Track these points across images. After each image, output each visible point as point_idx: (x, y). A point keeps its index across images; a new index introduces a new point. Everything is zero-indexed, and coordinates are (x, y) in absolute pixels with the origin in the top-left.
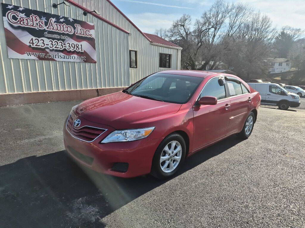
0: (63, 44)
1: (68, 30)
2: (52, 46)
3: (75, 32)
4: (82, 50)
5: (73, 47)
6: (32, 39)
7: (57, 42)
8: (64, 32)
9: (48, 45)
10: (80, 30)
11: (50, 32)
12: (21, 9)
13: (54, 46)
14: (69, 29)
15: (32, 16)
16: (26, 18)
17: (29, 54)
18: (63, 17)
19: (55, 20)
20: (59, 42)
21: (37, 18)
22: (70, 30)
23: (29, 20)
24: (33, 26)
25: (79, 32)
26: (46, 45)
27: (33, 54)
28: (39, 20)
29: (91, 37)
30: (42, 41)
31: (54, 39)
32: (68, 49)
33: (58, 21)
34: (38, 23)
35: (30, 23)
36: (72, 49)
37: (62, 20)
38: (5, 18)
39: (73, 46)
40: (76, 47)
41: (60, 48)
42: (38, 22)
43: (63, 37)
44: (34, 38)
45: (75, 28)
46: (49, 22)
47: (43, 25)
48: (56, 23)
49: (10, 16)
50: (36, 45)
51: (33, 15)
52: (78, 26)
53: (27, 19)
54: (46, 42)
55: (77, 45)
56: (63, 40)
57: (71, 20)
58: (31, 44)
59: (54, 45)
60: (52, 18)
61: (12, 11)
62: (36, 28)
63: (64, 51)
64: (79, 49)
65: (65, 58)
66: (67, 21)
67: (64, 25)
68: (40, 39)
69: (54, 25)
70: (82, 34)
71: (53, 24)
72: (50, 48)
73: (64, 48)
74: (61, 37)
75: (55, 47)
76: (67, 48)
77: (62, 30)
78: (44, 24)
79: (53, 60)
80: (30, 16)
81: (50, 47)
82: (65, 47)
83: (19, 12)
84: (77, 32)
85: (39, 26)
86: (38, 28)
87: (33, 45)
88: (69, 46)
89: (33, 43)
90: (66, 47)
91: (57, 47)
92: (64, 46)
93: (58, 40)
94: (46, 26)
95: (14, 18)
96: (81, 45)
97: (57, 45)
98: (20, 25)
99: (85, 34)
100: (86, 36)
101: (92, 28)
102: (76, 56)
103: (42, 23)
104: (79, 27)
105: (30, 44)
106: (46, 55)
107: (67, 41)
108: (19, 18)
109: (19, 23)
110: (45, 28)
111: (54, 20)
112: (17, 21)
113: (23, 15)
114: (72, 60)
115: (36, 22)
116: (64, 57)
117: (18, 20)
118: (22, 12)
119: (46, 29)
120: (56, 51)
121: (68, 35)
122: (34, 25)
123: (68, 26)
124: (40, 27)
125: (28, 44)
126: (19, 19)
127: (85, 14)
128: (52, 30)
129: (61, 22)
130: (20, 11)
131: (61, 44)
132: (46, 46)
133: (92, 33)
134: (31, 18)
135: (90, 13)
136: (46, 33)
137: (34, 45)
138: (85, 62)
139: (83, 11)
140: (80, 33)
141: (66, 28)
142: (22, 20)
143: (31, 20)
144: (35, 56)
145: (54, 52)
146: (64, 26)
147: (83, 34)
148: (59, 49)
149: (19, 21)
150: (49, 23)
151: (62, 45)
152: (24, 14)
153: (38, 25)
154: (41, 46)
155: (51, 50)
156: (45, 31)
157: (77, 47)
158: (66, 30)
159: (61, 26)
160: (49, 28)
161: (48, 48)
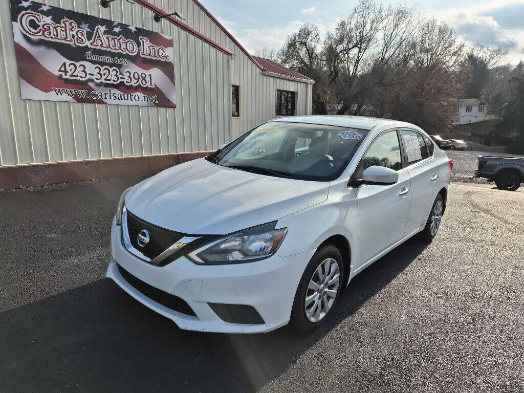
0: (118, 74)
1: (128, 48)
2: (99, 77)
3: (139, 51)
4: (151, 85)
5: (136, 79)
6: (64, 64)
7: (108, 69)
8: (120, 51)
9: (93, 75)
10: (149, 47)
11: (96, 52)
12: (45, 8)
13: (104, 77)
14: (130, 46)
15: (64, 22)
16: (54, 26)
17: (59, 91)
18: (119, 24)
19: (106, 29)
20: (111, 70)
21: (73, 24)
22: (130, 48)
23: (59, 29)
24: (65, 39)
25: (147, 51)
26: (90, 74)
27: (66, 92)
28: (77, 29)
29: (166, 60)
30: (82, 68)
31: (102, 64)
32: (127, 82)
33: (110, 32)
34: (75, 36)
35: (61, 34)
36: (134, 83)
37: (117, 30)
38: (16, 25)
39: (136, 76)
40: (141, 79)
41: (114, 81)
42: (74, 33)
43: (118, 61)
44: (68, 62)
45: (139, 44)
46: (94, 33)
47: (85, 38)
48: (106, 35)
49: (26, 20)
50: (71, 76)
51: (66, 19)
52: (145, 41)
53: (55, 28)
54: (88, 70)
55: (144, 76)
56: (119, 66)
57: (133, 29)
58: (63, 74)
59: (103, 75)
60: (100, 26)
61: (29, 11)
62: (72, 43)
63: (121, 86)
64: (146, 82)
65: (123, 98)
66: (126, 32)
67: (120, 38)
68: (78, 64)
69: (104, 38)
70: (152, 55)
71: (101, 37)
72: (97, 81)
73: (120, 80)
74: (114, 60)
75: (106, 80)
76: (125, 81)
77: (117, 48)
78: (85, 36)
79: (100, 102)
80: (62, 21)
81: (97, 79)
82: (121, 78)
83: (41, 15)
84: (142, 51)
85: (77, 39)
86: (75, 44)
87: (66, 75)
88: (129, 77)
89: (66, 72)
90: (124, 78)
91: (108, 78)
92: (120, 76)
93: (111, 65)
94: (89, 40)
95: (33, 24)
96: (150, 75)
97: (108, 75)
98: (43, 38)
99: (156, 56)
100: (159, 59)
101: (169, 43)
102: (141, 95)
103: (83, 35)
104: (146, 43)
105: (61, 73)
106: (88, 94)
107: (126, 68)
108: (41, 24)
109: (41, 33)
110: (88, 43)
111: (103, 29)
112: (38, 31)
113: (48, 20)
114: (134, 103)
115: (72, 33)
116: (121, 97)
117: (39, 29)
118: (47, 14)
119: (90, 46)
120: (107, 85)
121: (127, 57)
122: (69, 39)
123: (127, 40)
124: (78, 42)
125: (57, 73)
126: (41, 27)
127: (157, 19)
128: (99, 47)
129: (115, 34)
130: (43, 12)
131: (114, 73)
132: (88, 77)
133: (169, 53)
134: (63, 25)
135: (167, 17)
136: (89, 52)
137: (68, 74)
138: (157, 105)
139: (154, 14)
140: (149, 53)
141: (124, 44)
142: (46, 29)
143: (63, 29)
144: (69, 95)
145: (102, 88)
146: (121, 40)
147: (154, 56)
148: (112, 82)
149: (41, 30)
150: (94, 35)
151: (116, 75)
152: (51, 17)
153: (75, 38)
154: (81, 77)
155: (97, 85)
156: (86, 48)
157: (144, 79)
158: (125, 47)
159: (116, 40)
160: (95, 44)
161: (92, 81)
